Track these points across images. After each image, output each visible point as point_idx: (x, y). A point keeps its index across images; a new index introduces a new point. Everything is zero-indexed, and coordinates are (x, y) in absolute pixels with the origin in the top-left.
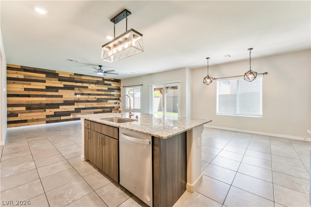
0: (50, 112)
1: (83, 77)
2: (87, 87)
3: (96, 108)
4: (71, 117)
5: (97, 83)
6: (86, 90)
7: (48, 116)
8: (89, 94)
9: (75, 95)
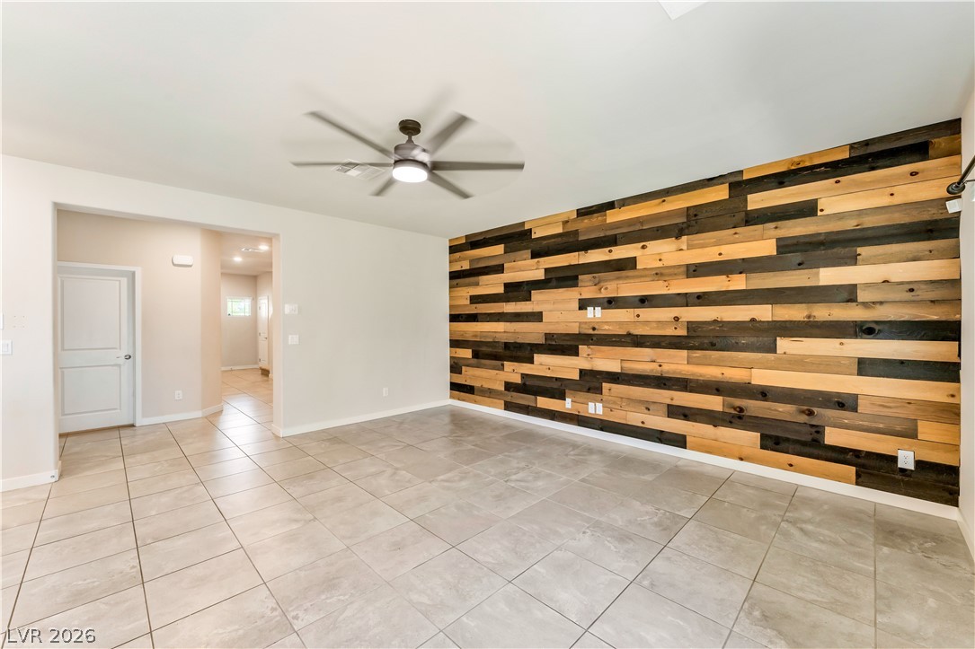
0: (513, 371)
1: (613, 217)
2: (628, 264)
4: (568, 405)
6: (627, 277)
7: (509, 386)
8: (644, 301)
9: (580, 308)
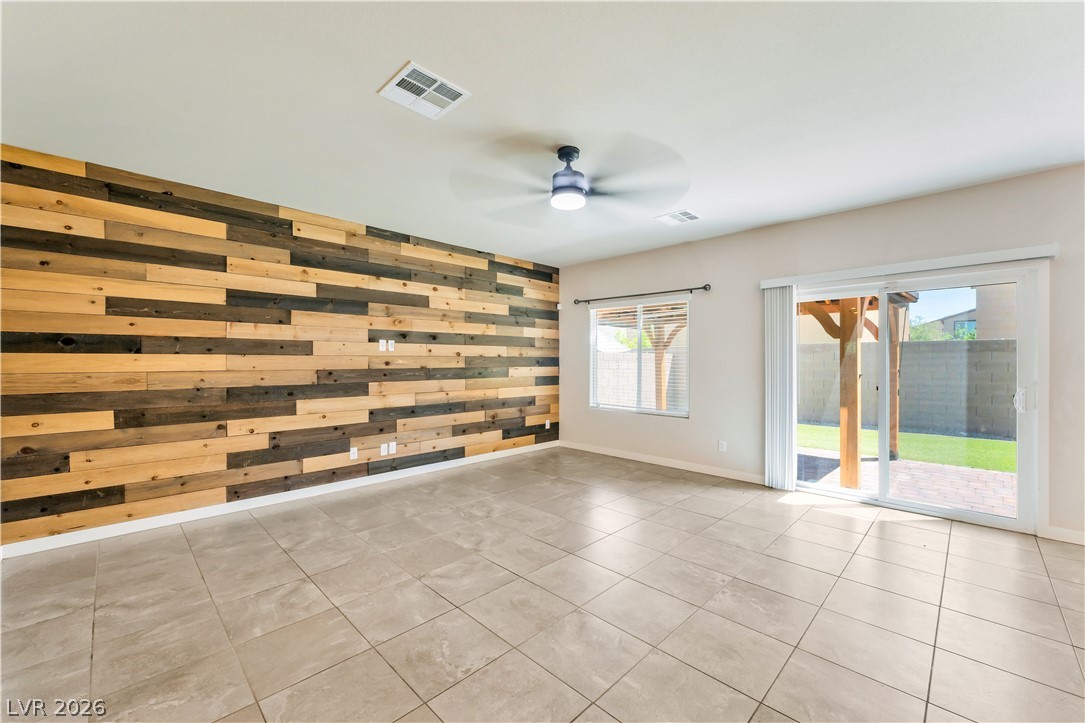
0: (249, 433)
1: (407, 251)
2: (422, 302)
3: (462, 407)
4: (354, 455)
5: (466, 280)
6: (420, 314)
7: (236, 460)
8: (434, 338)
9: (370, 340)
